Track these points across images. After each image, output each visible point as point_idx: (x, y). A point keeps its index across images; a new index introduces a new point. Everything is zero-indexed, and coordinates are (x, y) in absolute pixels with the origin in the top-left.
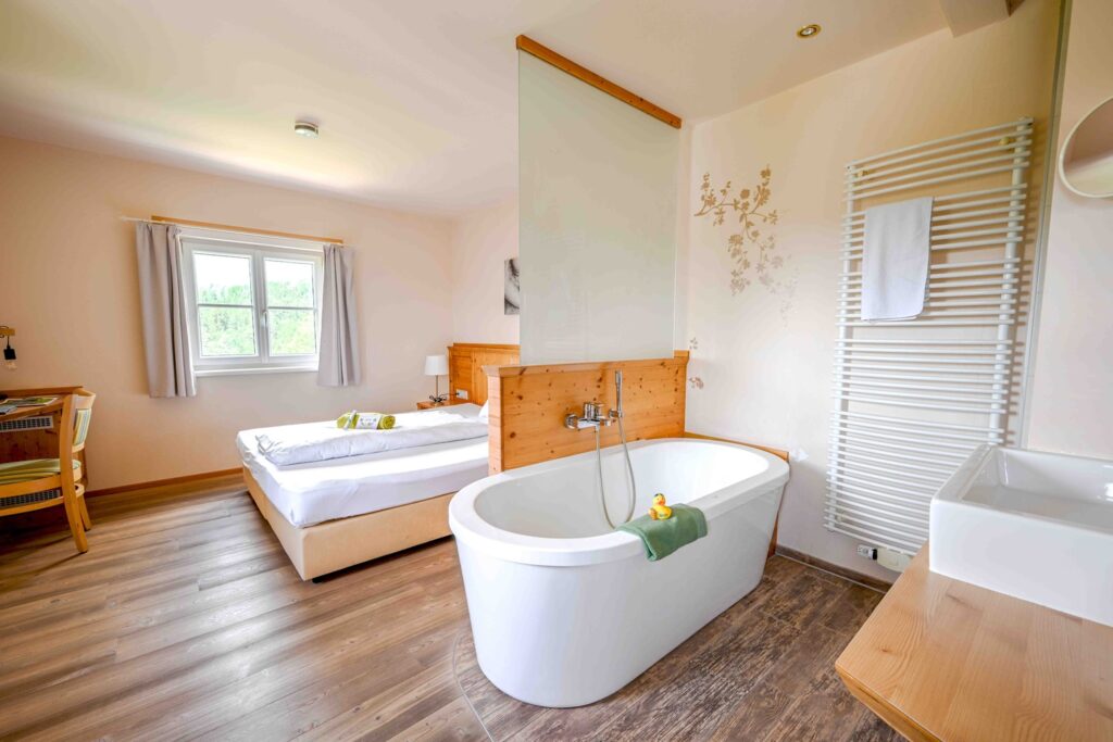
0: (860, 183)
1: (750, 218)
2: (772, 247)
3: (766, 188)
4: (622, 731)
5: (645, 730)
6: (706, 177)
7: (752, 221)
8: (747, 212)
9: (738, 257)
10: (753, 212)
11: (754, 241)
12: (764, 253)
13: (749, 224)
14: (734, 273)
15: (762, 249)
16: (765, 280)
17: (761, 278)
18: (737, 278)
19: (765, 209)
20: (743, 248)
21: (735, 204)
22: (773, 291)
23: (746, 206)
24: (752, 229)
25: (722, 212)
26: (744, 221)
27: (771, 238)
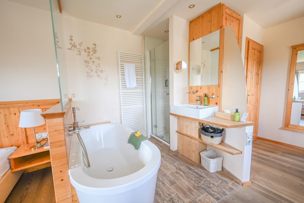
0: (121, 57)
1: (91, 56)
2: (99, 67)
3: (95, 49)
4: (161, 197)
5: (161, 191)
6: (71, 37)
7: (92, 58)
8: (90, 54)
9: (88, 68)
10: (92, 55)
11: (93, 64)
12: (97, 68)
13: (91, 58)
14: (87, 72)
15: (96, 67)
16: (98, 76)
17: (97, 75)
18: (89, 74)
19: (96, 55)
20: (90, 65)
21: (85, 51)
22: (101, 79)
23: (89, 52)
24: (92, 60)
25: (79, 51)
26: (89, 57)
27: (99, 64)
